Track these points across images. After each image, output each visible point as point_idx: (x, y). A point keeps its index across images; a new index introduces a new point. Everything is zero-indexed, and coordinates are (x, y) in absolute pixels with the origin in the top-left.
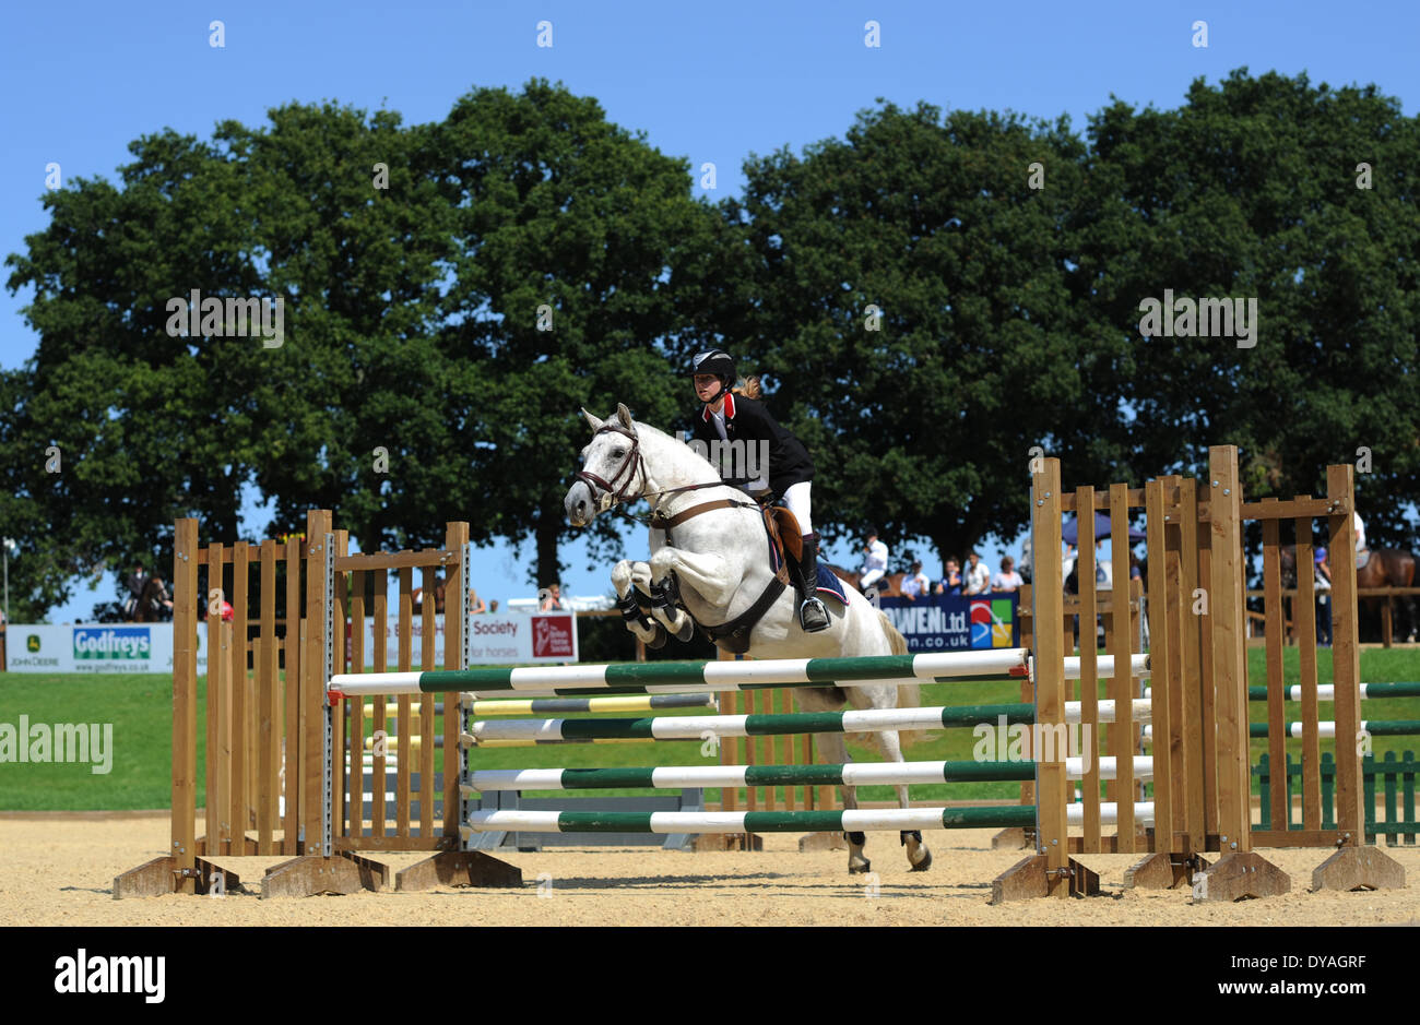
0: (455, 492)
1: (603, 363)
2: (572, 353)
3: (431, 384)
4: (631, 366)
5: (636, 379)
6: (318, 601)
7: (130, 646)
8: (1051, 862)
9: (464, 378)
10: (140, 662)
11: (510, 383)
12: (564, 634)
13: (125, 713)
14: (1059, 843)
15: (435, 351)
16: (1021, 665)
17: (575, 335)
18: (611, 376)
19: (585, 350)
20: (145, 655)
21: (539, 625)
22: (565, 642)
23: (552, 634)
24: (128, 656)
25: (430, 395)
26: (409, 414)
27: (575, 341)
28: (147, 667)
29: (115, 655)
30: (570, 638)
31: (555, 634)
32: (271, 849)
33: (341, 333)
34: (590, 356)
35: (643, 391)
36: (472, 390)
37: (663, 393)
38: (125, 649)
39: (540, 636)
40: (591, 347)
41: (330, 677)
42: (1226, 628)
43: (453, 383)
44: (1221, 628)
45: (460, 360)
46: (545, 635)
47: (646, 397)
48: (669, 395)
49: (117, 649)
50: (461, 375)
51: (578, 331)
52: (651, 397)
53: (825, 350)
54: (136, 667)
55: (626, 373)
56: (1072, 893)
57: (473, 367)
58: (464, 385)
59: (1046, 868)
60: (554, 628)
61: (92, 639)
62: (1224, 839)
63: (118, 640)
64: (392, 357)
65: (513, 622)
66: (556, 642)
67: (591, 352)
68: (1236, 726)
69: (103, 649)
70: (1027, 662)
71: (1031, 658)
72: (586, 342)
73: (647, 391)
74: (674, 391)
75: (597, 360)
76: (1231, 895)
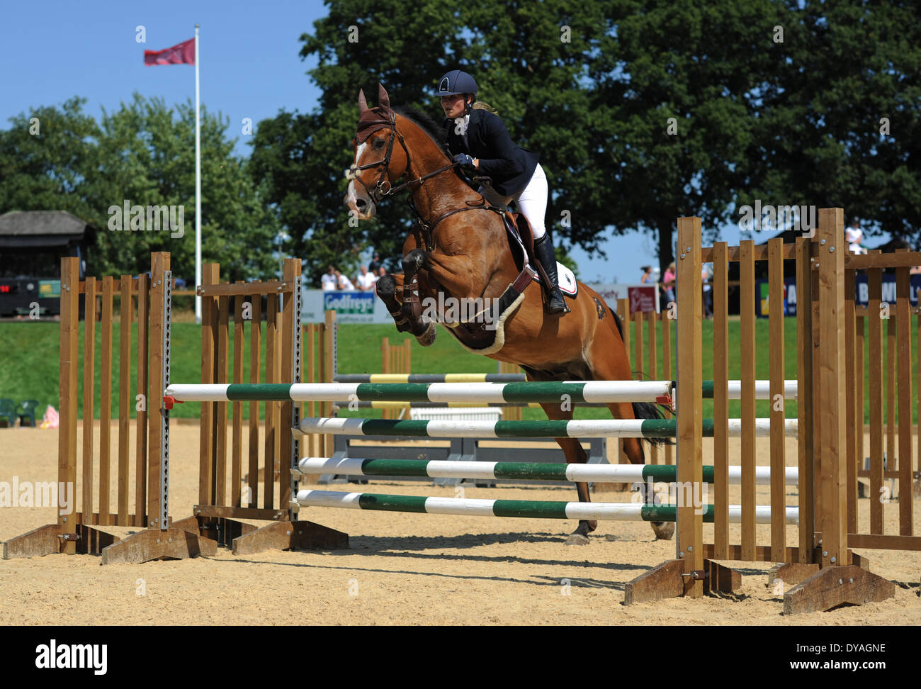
0: (595, 195)
1: (700, 109)
2: (678, 101)
3: (580, 122)
4: (718, 110)
5: (721, 119)
6: (158, 325)
7: (361, 305)
8: (687, 566)
9: (602, 118)
10: (367, 316)
11: (634, 122)
12: (649, 299)
13: (351, 352)
14: (694, 550)
15: (584, 98)
16: (666, 394)
17: (680, 90)
18: (705, 116)
19: (688, 100)
20: (370, 311)
21: (634, 293)
22: (651, 305)
23: (642, 299)
24: (360, 312)
25: (580, 129)
26: (564, 142)
27: (680, 93)
28: (371, 320)
29: (351, 311)
30: (654, 302)
31: (645, 299)
32: (127, 521)
33: (518, 87)
34: (691, 104)
35: (726, 128)
36: (607, 128)
37: (741, 129)
38: (358, 307)
39: (634, 300)
40: (692, 97)
41: (167, 385)
42: (830, 369)
43: (596, 123)
44: (826, 369)
45: (601, 106)
46: (637, 300)
47: (729, 132)
48: (745, 130)
49: (352, 307)
50: (602, 117)
51: (683, 87)
52: (732, 132)
53: (852, 98)
54: (364, 320)
55: (716, 114)
56: (706, 593)
57: (610, 111)
58: (603, 124)
59: (682, 571)
60: (643, 295)
61: (336, 301)
62: (825, 553)
63: (353, 301)
64: (553, 101)
65: (615, 291)
66: (645, 305)
67: (692, 101)
68: (837, 455)
69: (343, 307)
70: (671, 393)
71: (674, 389)
72: (689, 93)
73: (730, 127)
74: (749, 128)
75: (695, 106)
76: (824, 605)
